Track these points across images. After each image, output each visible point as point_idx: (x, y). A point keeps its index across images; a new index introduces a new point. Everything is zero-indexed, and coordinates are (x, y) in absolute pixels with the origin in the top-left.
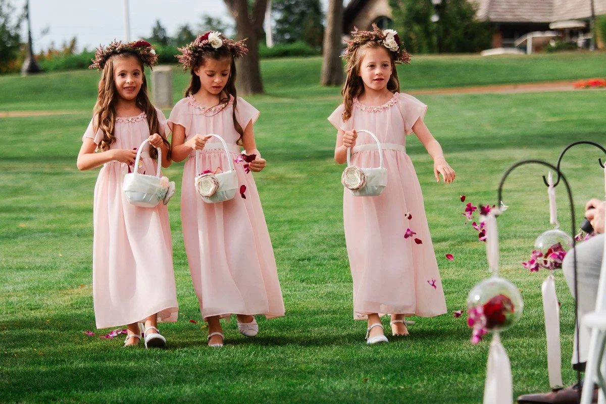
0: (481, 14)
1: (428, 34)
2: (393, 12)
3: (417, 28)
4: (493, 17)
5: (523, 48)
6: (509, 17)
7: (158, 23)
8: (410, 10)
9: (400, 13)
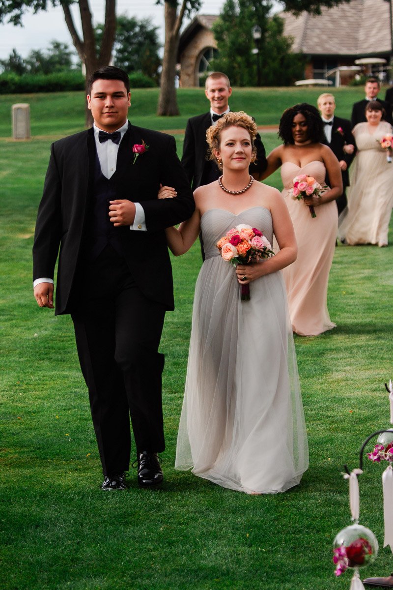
0: (295, 48)
1: (249, 64)
2: (218, 45)
3: (239, 59)
4: (306, 50)
5: (332, 78)
6: (319, 50)
7: (14, 51)
8: (233, 43)
9: (224, 46)
